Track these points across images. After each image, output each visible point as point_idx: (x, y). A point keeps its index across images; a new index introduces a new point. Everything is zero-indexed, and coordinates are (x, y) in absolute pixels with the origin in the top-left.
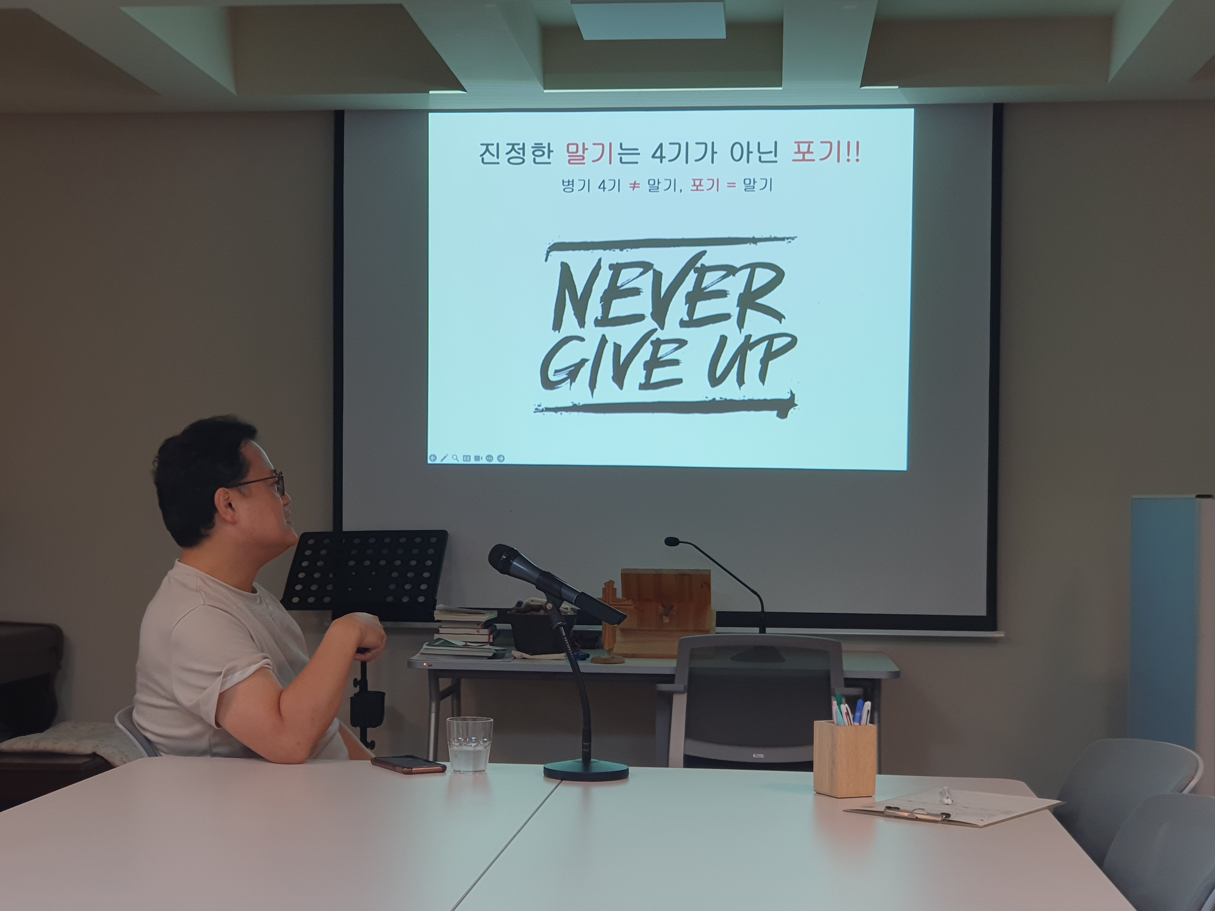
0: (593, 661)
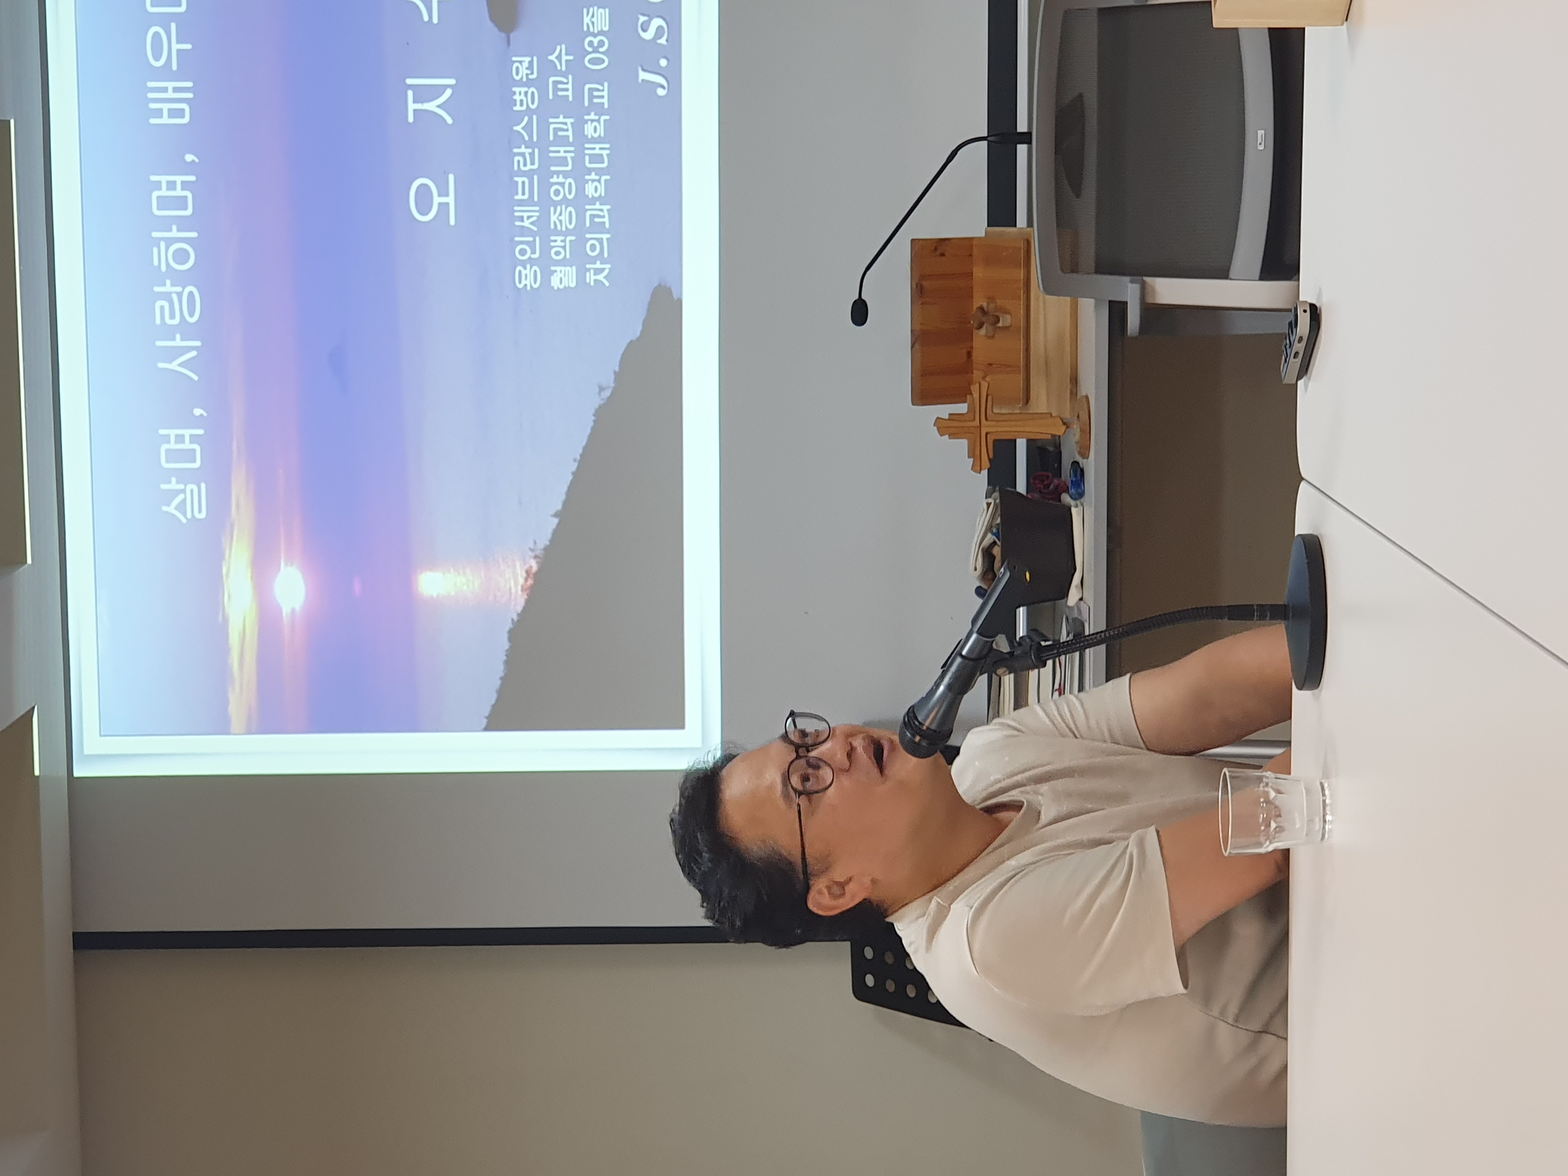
0: (1085, 455)
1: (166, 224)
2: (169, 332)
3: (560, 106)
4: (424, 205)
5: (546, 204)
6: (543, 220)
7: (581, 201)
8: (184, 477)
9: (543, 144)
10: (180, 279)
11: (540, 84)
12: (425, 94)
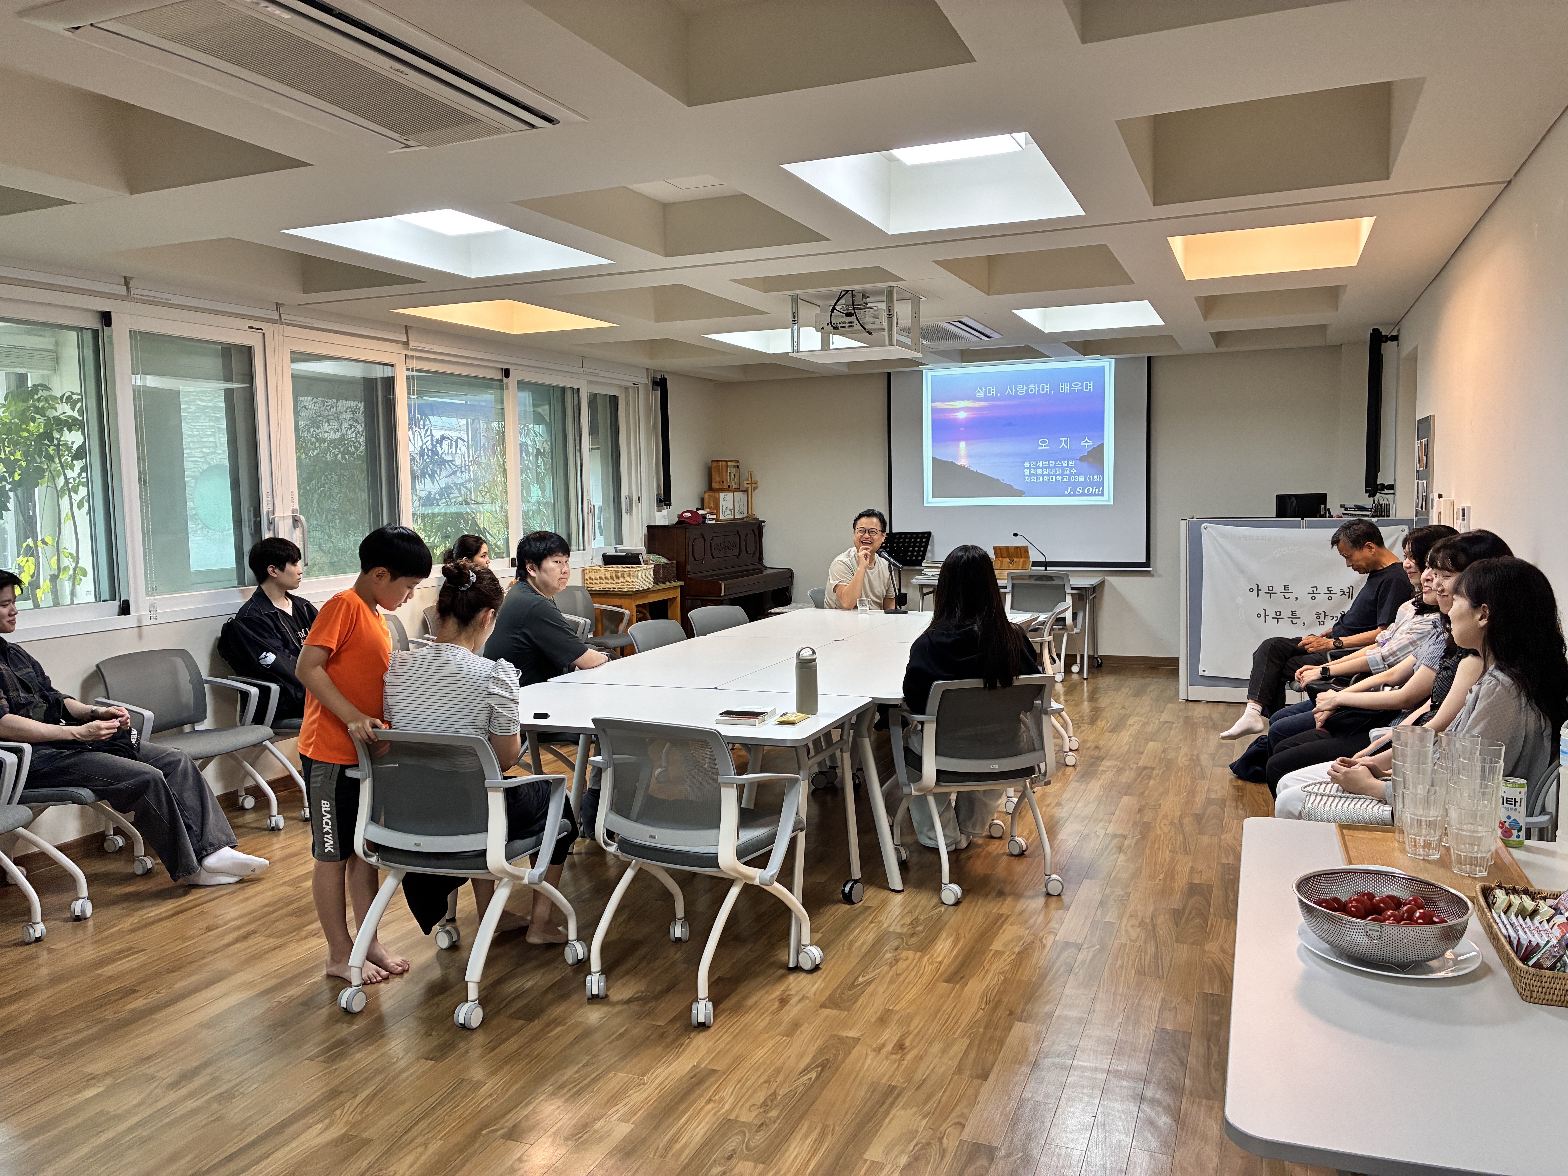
1: (1038, 387)
2: (1016, 388)
3: (1063, 471)
4: (1043, 442)
5: (1042, 468)
6: (1039, 468)
7: (1043, 475)
8: (985, 392)
9: (1055, 467)
10: (1027, 390)
11: (1068, 467)
12: (1066, 442)
